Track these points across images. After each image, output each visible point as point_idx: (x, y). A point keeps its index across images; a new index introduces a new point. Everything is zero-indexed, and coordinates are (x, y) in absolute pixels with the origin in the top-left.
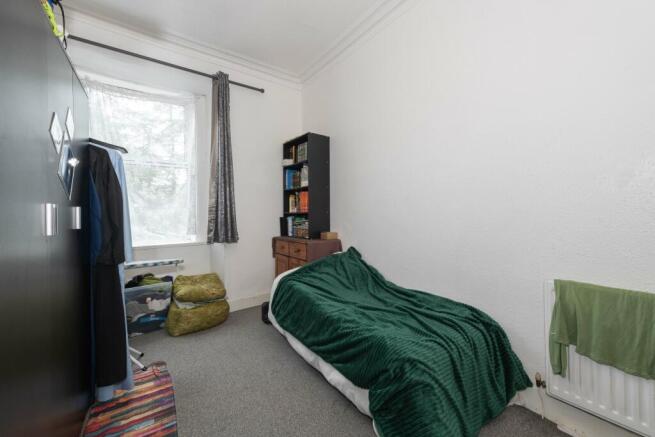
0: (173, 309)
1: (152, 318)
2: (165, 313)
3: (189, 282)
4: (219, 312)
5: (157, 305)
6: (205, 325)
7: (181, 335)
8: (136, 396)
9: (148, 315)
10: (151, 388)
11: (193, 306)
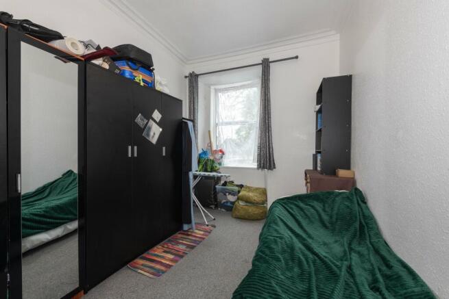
0: (236, 203)
1: (229, 204)
2: (233, 203)
3: (248, 190)
4: (256, 212)
5: (231, 198)
6: (246, 217)
7: (235, 218)
8: (194, 234)
9: (227, 202)
10: (200, 234)
11: (245, 204)
